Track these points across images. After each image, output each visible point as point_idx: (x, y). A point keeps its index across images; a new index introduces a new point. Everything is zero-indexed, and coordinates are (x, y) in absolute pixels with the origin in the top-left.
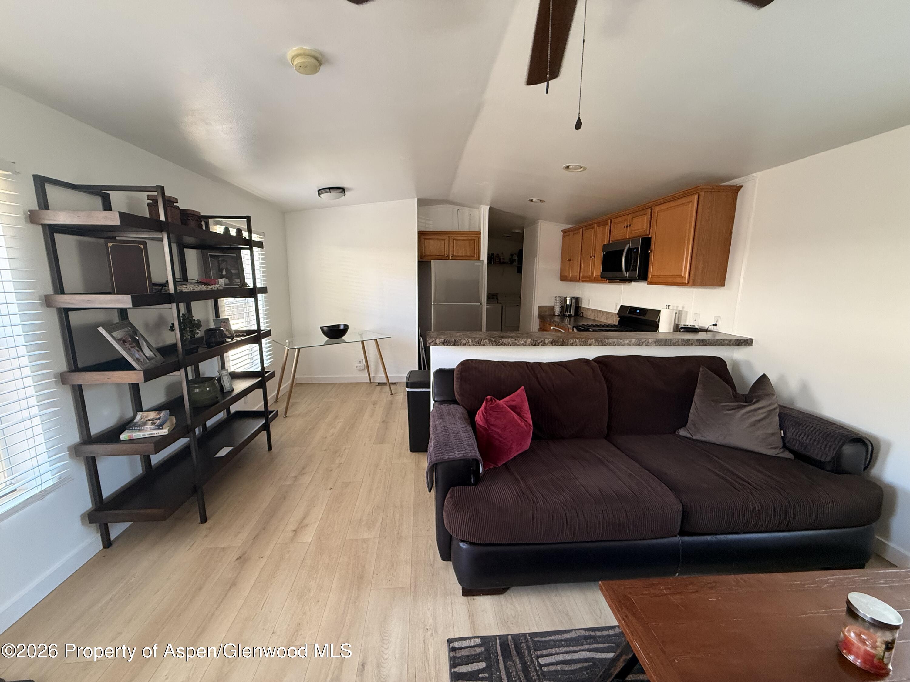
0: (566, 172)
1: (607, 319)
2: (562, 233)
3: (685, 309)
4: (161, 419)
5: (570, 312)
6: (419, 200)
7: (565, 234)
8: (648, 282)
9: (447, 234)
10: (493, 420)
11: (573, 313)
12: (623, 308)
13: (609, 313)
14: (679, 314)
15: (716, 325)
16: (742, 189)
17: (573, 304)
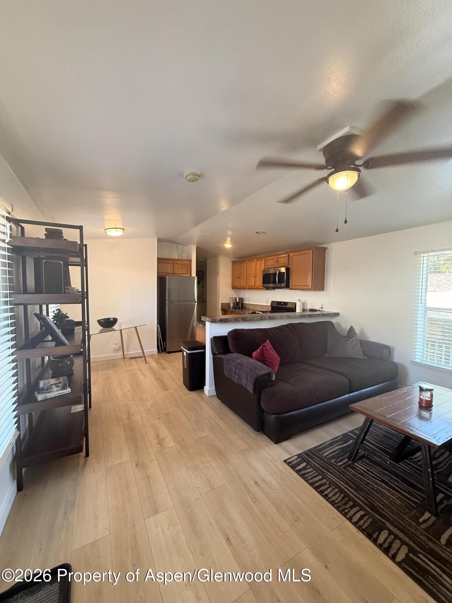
0: (257, 235)
1: (262, 309)
2: (232, 263)
3: (306, 301)
4: (62, 383)
5: (239, 306)
6: (158, 239)
7: (234, 263)
8: (290, 289)
9: (172, 260)
10: (267, 355)
11: (240, 307)
12: (273, 302)
13: (262, 306)
14: (304, 304)
15: (322, 308)
16: (327, 249)
17: (240, 301)
